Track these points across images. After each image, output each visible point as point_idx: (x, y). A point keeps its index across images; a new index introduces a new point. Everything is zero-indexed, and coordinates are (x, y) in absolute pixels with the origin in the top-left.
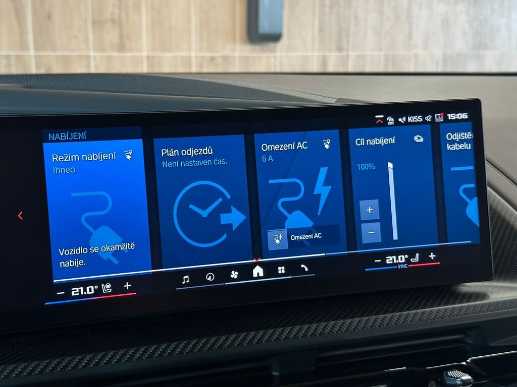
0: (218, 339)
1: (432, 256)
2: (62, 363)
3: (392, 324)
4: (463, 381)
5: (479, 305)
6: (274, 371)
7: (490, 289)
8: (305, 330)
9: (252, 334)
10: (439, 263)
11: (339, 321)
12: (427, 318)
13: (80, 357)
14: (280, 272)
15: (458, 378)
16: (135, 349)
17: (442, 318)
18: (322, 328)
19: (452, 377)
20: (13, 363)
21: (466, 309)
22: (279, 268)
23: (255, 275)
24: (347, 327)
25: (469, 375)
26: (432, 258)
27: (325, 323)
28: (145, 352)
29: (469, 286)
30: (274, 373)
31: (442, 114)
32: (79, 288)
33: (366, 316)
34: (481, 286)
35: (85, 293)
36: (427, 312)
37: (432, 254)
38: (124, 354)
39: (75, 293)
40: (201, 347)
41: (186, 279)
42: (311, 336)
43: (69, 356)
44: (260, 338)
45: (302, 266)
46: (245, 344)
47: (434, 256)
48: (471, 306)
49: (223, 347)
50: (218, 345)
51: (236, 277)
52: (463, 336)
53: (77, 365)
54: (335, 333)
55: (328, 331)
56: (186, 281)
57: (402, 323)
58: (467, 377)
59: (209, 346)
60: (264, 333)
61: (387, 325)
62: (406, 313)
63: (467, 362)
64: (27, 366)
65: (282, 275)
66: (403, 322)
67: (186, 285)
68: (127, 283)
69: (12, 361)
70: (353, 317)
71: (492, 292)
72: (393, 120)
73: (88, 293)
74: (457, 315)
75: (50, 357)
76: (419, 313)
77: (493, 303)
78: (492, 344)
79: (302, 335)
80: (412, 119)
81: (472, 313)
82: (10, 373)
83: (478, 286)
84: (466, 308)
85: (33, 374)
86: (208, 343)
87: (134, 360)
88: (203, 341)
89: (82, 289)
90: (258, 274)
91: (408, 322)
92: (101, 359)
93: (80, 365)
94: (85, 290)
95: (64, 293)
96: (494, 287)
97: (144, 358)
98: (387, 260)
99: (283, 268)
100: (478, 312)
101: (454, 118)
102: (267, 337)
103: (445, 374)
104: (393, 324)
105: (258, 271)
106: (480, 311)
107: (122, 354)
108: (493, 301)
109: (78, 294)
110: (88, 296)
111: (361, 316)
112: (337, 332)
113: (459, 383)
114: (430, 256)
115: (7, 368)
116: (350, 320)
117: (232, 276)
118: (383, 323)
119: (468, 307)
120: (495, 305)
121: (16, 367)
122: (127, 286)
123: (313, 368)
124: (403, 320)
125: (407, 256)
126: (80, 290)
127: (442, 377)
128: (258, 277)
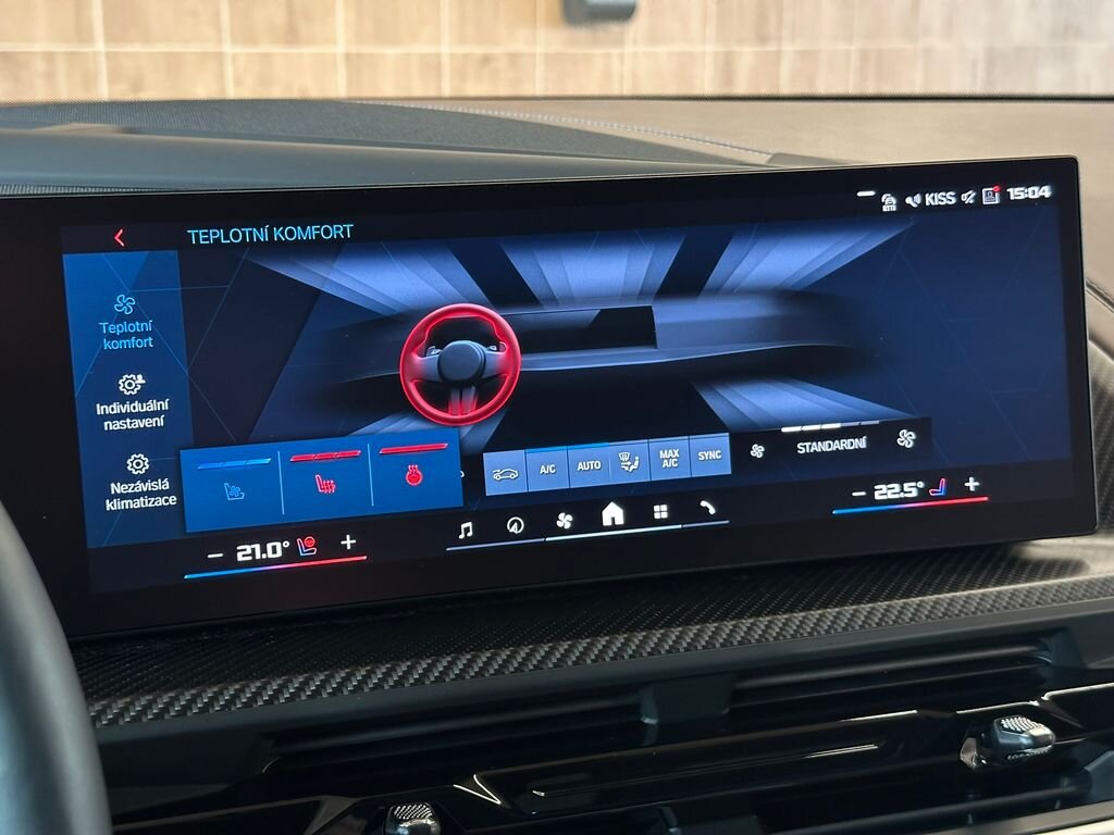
0: (533, 651)
1: (972, 484)
2: (222, 694)
3: (887, 623)
4: (1033, 738)
5: (1066, 584)
6: (647, 716)
7: (1090, 552)
8: (710, 634)
9: (603, 641)
10: (986, 499)
11: (779, 617)
12: (960, 611)
13: (258, 684)
14: (657, 516)
15: (1023, 732)
16: (368, 668)
17: (990, 610)
18: (745, 629)
19: (1012, 731)
20: (126, 695)
21: (1042, 594)
22: (656, 508)
23: (607, 522)
24: (795, 628)
25: (1046, 725)
26: (972, 489)
27: (751, 621)
28: (387, 675)
29: (1046, 547)
30: (647, 721)
31: (997, 188)
32: (253, 546)
33: (835, 607)
34: (1072, 547)
35: (264, 556)
36: (960, 598)
37: (971, 479)
38: (347, 679)
39: (244, 556)
40: (499, 665)
41: (467, 530)
42: (722, 645)
43: (236, 682)
44: (618, 648)
45: (704, 504)
46: (589, 661)
47: (977, 484)
48: (1051, 587)
49: (544, 667)
50: (535, 662)
51: (568, 526)
52: (1033, 648)
53: (253, 699)
54: (771, 639)
55: (757, 637)
56: (466, 534)
57: (907, 620)
58: (1041, 730)
59: (516, 665)
60: (628, 640)
61: (877, 624)
62: (917, 600)
63: (1041, 701)
64: (154, 701)
65: (662, 522)
66: (911, 619)
67: (467, 541)
68: (348, 537)
69: (124, 691)
70: (807, 608)
71: (1094, 559)
72: (894, 201)
73: (270, 555)
74: (1022, 606)
75: (198, 684)
76: (943, 600)
77: (1098, 580)
78: (1093, 666)
79: (704, 643)
80: (934, 198)
81: (1053, 601)
82: (121, 714)
83: (1065, 546)
84: (1040, 590)
85: (167, 717)
86: (515, 658)
87: (366, 690)
88: (505, 653)
89: (257, 547)
90: (613, 519)
91: (920, 618)
92: (301, 689)
93: (259, 699)
94: (264, 550)
95: (221, 555)
96: (1098, 548)
97: (386, 687)
98: (876, 493)
99: (664, 507)
100: (1065, 598)
101: (1022, 197)
102: (634, 647)
103: (995, 725)
104: (891, 623)
105: (613, 513)
106: (1069, 598)
107: (342, 678)
108: (1095, 576)
109: (250, 558)
110: (269, 562)
111: (825, 605)
112: (774, 638)
113: (1025, 741)
114: (967, 484)
115: (114, 705)
116: (803, 614)
117: (559, 524)
118: (869, 621)
119: (1044, 589)
120: (1100, 585)
121: (132, 703)
122: (348, 542)
123: (726, 711)
124: (910, 615)
125: (921, 485)
126: (253, 550)
127: (989, 730)
128: (614, 527)
